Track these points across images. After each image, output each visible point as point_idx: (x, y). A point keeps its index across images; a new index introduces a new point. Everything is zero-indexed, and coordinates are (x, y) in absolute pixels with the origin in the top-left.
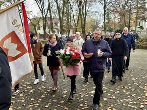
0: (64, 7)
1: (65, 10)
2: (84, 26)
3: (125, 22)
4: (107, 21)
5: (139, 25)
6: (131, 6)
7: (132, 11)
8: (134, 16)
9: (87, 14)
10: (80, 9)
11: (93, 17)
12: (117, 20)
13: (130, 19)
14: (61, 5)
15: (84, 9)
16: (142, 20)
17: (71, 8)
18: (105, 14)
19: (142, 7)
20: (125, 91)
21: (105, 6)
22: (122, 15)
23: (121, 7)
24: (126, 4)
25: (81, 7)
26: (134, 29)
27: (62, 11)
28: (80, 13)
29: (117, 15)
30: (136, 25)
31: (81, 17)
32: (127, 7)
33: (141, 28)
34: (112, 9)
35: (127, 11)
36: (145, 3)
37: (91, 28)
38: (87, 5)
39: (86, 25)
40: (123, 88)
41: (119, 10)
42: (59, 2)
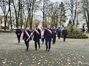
0: (19, 11)
1: (20, 13)
2: (32, 23)
3: (55, 22)
4: (44, 21)
5: (62, 25)
6: (58, 14)
7: (58, 17)
8: (59, 19)
9: (33, 16)
10: (29, 13)
11: (37, 18)
12: (50, 21)
13: (57, 21)
14: (17, 10)
15: (32, 13)
16: (63, 22)
17: (24, 12)
18: (44, 17)
19: (64, 15)
20: (57, 62)
21: (44, 13)
22: (53, 18)
23: (53, 14)
24: (55, 12)
25: (30, 12)
26: (59, 26)
27: (17, 13)
28: (29, 16)
29: (50, 18)
30: (60, 24)
31: (30, 18)
32: (56, 14)
33: (63, 26)
34: (47, 14)
35: (56, 16)
36: (65, 13)
37: (35, 24)
38: (33, 11)
39: (32, 22)
40: (56, 60)
41: (51, 15)
42: (16, 8)
